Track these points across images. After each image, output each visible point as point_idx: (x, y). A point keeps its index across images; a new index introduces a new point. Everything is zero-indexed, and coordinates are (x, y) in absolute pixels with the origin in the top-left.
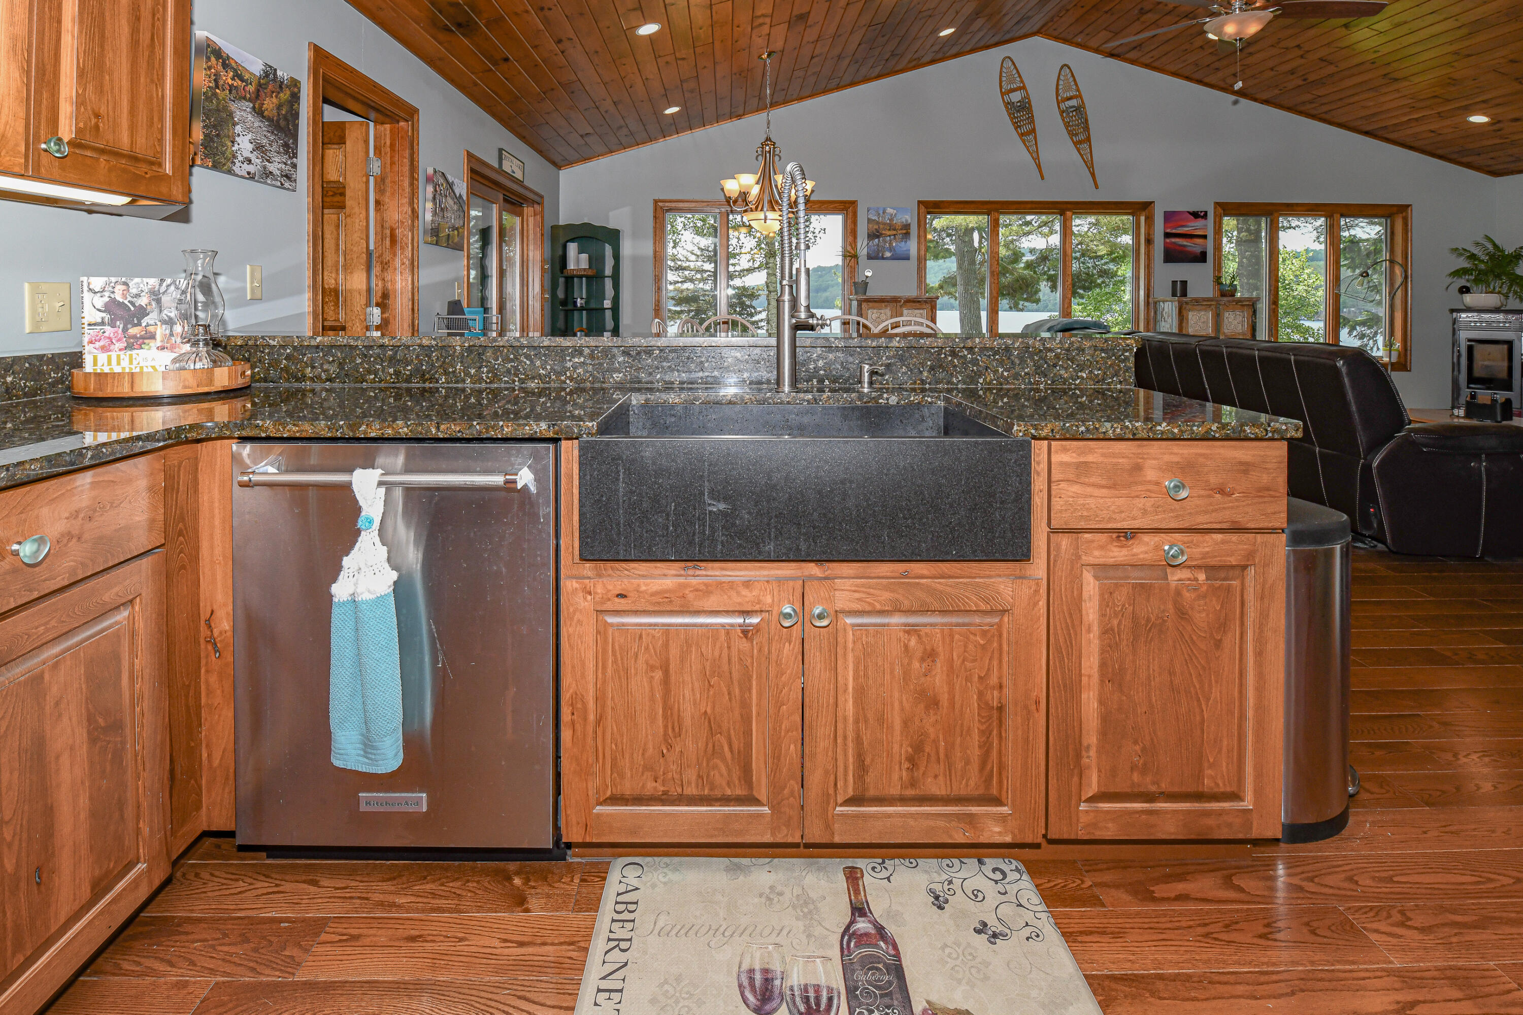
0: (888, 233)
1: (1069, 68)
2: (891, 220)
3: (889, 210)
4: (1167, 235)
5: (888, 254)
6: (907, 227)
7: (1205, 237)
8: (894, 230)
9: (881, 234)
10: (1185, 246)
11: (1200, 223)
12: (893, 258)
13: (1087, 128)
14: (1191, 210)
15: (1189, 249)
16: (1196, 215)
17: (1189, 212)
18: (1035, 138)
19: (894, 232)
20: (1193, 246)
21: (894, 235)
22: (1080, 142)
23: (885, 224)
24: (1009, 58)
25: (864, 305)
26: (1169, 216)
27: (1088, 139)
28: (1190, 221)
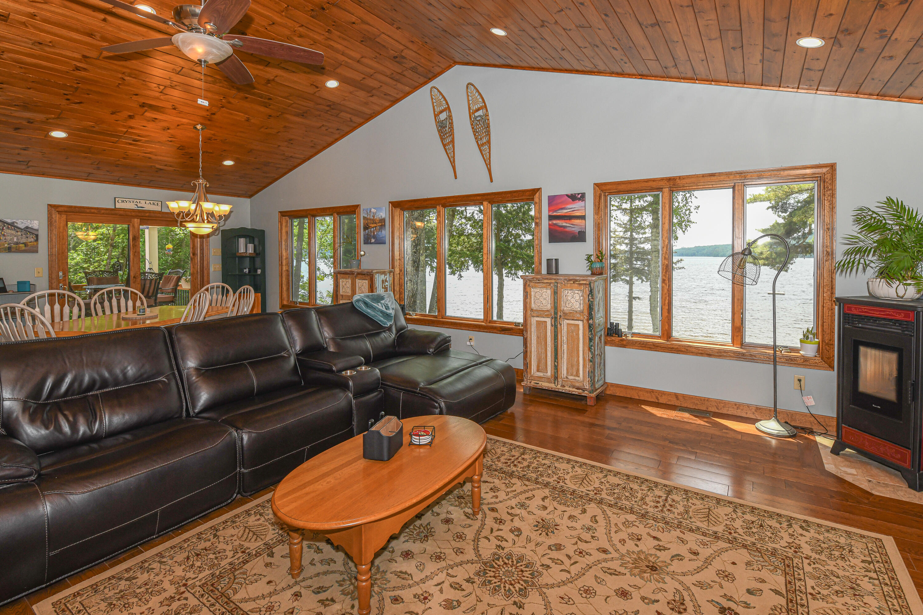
0: (373, 225)
1: (473, 85)
2: (374, 217)
3: (373, 210)
4: (551, 218)
5: (373, 241)
6: (383, 221)
7: (583, 217)
8: (375, 223)
9: (369, 227)
10: (565, 227)
11: (578, 205)
12: (375, 243)
13: (488, 134)
14: (569, 193)
15: (568, 229)
16: (573, 198)
17: (567, 195)
18: (453, 146)
19: (375, 225)
20: (574, 226)
21: (375, 227)
22: (483, 145)
23: (370, 219)
24: (434, 87)
25: (339, 275)
26: (552, 200)
27: (489, 142)
28: (570, 204)
